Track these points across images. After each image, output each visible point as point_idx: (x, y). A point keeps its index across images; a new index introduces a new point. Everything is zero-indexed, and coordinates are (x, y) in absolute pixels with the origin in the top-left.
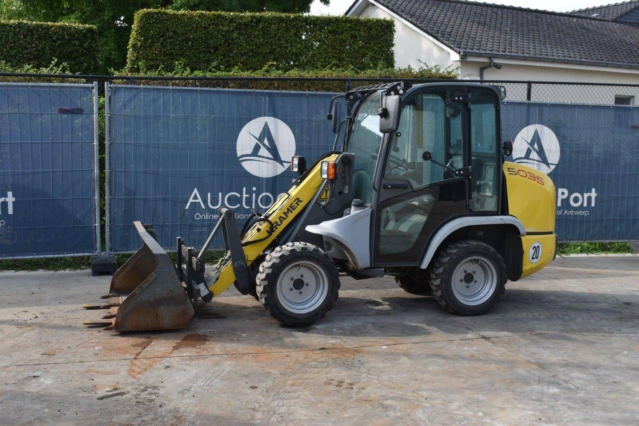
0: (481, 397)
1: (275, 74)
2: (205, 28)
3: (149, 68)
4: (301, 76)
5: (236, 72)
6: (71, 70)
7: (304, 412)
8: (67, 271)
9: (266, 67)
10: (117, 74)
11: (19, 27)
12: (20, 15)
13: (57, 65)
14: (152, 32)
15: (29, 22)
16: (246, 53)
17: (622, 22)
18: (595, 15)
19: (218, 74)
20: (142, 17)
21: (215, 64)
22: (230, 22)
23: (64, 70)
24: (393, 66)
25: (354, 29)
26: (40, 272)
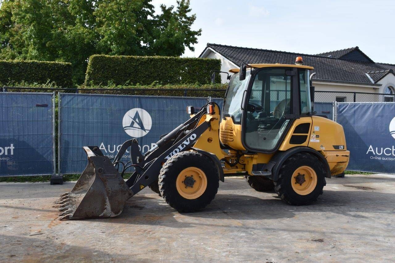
0: (207, 237)
1: (158, 86)
2: (124, 64)
3: (96, 83)
4: (171, 88)
5: (138, 86)
6: (57, 85)
7: (122, 242)
8: (40, 183)
9: (153, 84)
10: (79, 87)
11: (33, 64)
12: (36, 57)
13: (50, 82)
14: (97, 66)
15: (38, 61)
16: (145, 76)
17: (343, 60)
18: (329, 56)
19: (129, 87)
20: (93, 59)
21: (128, 82)
22: (137, 61)
23: (54, 85)
24: (220, 82)
25: (200, 64)
26: (27, 183)
